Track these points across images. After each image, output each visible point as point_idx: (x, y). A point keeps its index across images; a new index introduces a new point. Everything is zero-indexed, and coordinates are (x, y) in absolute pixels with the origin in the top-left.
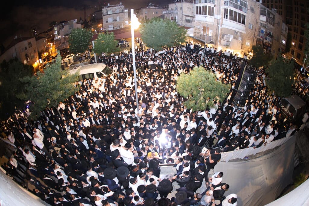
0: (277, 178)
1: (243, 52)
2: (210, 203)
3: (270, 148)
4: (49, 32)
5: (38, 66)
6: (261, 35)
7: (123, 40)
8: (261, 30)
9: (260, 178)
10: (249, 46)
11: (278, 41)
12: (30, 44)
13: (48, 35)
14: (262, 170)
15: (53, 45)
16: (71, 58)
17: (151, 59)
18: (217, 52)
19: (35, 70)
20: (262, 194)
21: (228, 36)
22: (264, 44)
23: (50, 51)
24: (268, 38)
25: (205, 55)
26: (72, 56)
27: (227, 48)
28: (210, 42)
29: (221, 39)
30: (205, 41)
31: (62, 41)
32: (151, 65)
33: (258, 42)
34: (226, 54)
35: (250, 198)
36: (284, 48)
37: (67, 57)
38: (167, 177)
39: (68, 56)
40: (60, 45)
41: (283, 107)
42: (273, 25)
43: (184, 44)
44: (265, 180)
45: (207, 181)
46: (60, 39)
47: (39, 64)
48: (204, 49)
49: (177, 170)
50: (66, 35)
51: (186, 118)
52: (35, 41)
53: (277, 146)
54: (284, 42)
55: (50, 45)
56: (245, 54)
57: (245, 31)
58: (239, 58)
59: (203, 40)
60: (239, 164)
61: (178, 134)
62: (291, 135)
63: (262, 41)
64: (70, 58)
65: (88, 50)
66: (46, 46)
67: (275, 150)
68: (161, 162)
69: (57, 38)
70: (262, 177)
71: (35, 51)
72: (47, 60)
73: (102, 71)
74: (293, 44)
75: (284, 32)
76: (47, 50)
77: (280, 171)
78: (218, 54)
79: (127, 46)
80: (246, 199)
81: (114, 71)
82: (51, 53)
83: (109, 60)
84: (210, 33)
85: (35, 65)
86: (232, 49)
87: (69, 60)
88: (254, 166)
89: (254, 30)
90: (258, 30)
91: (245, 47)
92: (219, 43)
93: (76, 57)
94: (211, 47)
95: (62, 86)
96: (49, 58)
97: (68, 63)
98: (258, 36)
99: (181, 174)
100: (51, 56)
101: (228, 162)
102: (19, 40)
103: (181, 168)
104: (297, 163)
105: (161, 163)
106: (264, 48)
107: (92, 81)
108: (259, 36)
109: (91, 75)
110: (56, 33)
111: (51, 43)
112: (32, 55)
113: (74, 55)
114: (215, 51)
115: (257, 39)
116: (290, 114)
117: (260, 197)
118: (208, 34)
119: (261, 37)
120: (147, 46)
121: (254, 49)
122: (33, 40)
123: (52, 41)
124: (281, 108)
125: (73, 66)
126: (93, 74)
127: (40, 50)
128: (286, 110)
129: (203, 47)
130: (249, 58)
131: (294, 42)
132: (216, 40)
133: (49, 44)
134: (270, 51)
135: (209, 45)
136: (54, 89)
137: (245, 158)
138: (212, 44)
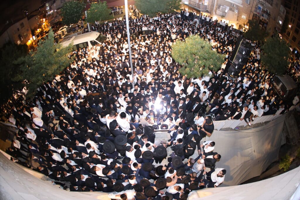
0: (264, 153)
1: (238, 24)
2: (201, 170)
3: (260, 122)
4: (41, 9)
5: (32, 43)
6: (258, 11)
7: (116, 8)
8: (259, 7)
9: (249, 150)
10: (245, 19)
11: (275, 20)
12: (22, 25)
13: (40, 12)
14: (251, 143)
15: (46, 20)
16: (65, 30)
17: (145, 25)
18: (212, 21)
19: (29, 48)
20: (250, 166)
21: (224, 7)
22: (261, 21)
23: (43, 26)
24: (265, 15)
25: (200, 22)
26: (66, 27)
27: (222, 18)
28: (205, 10)
29: (216, 9)
30: (200, 10)
31: (55, 15)
32: (145, 31)
33: (254, 17)
34: (221, 24)
35: (239, 168)
36: (281, 28)
37: (60, 29)
38: (162, 143)
39: (62, 28)
40: (53, 19)
41: (275, 84)
42: (271, 5)
43: (179, 11)
44: (253, 152)
45: (199, 148)
46: (53, 14)
47: (33, 41)
48: (199, 17)
49: (171, 136)
50: (58, 9)
51: (180, 84)
52: (27, 20)
53: (266, 121)
54: (281, 22)
55: (43, 21)
56: (240, 27)
57: (242, 5)
58: (234, 29)
59: (198, 9)
60: (230, 133)
61: (172, 101)
62: (281, 113)
63: (259, 17)
64: (63, 30)
65: (81, 20)
66: (38, 22)
67: (264, 124)
68: (156, 127)
69: (49, 13)
70: (250, 149)
71: (28, 30)
72: (40, 36)
73: (96, 39)
74: (290, 26)
75: (282, 14)
76: (40, 26)
77: (267, 147)
78: (214, 23)
79: (121, 13)
80: (235, 169)
81: (108, 38)
82: (44, 28)
83: (102, 28)
84: (206, 2)
85: (29, 43)
86: (228, 19)
87: (63, 32)
88: (244, 138)
89: (251, 5)
90: (255, 6)
91: (240, 20)
92: (214, 13)
93: (69, 29)
94: (206, 16)
95: (57, 59)
96: (42, 34)
97: (61, 35)
98: (254, 11)
99: (175, 140)
100: (44, 31)
101: (220, 130)
102: (11, 24)
103: (175, 135)
104: (283, 142)
105: (156, 129)
106: (260, 23)
107: (86, 50)
108: (256, 12)
109: (85, 44)
110: (48, 8)
111: (43, 19)
112: (25, 34)
113: (67, 27)
114: (210, 20)
115: (254, 14)
116: (281, 93)
117: (247, 168)
118: (203, 3)
119: (258, 13)
120: (141, 13)
121: (250, 23)
122: (25, 21)
123: (45, 17)
124: (273, 85)
125: (67, 37)
126: (87, 43)
127: (33, 28)
128: (278, 87)
129: (198, 15)
130: (245, 30)
131: (290, 25)
132: (212, 9)
133: (41, 20)
134: (266, 28)
135: (205, 14)
136: (49, 63)
137: (236, 128)
138: (208, 13)
